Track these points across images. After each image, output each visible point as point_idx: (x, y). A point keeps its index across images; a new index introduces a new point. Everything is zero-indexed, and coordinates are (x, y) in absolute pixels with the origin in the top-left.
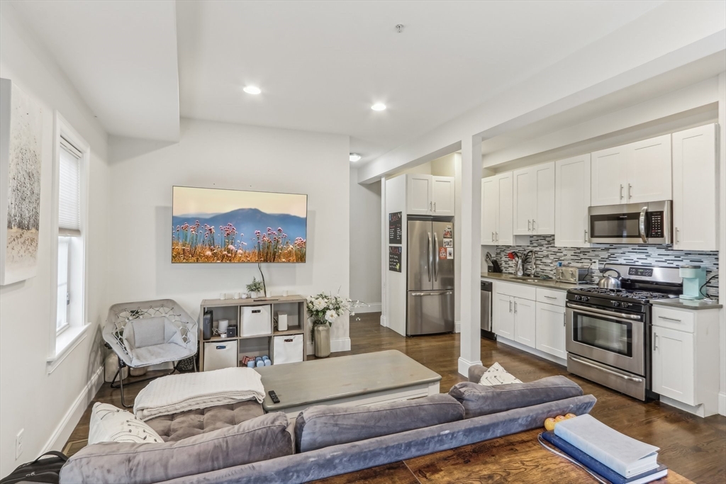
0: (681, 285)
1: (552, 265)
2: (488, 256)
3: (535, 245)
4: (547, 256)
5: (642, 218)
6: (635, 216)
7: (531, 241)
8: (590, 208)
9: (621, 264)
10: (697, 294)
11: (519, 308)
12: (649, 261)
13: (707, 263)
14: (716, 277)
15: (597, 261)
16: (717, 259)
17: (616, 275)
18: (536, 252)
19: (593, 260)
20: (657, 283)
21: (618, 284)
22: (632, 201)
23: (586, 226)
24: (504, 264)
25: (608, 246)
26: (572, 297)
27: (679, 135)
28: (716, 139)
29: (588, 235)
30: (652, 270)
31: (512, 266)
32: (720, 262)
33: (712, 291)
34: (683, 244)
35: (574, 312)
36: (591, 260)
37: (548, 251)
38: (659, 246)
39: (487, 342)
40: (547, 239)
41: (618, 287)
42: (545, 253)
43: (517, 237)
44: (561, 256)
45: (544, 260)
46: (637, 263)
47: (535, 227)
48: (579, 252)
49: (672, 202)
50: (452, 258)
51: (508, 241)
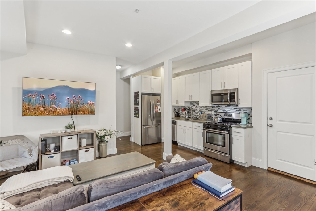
0: (241, 120)
1: (198, 113)
2: (175, 110)
3: (192, 105)
4: (197, 110)
5: (228, 95)
6: (226, 94)
8: (212, 91)
9: (222, 112)
10: (245, 123)
11: (186, 131)
12: (231, 111)
13: (248, 111)
14: (251, 116)
15: (214, 111)
16: (251, 110)
17: (220, 117)
18: (192, 108)
20: (233, 119)
21: (221, 120)
22: (225, 88)
23: (210, 98)
24: (181, 113)
25: (217, 106)
26: (205, 126)
27: (240, 64)
28: (251, 67)
29: (211, 101)
30: (232, 114)
31: (184, 114)
32: (252, 111)
33: (250, 121)
34: (241, 104)
35: (206, 131)
36: (212, 111)
38: (234, 105)
39: (174, 145)
40: (197, 103)
42: (196, 109)
43: (186, 102)
44: (201, 110)
45: (196, 111)
46: (227, 112)
47: (192, 98)
48: (208, 108)
49: (238, 89)
50: (160, 111)
51: (182, 104)
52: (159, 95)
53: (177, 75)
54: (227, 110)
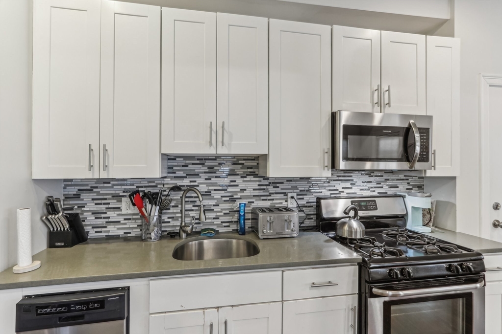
1: (217, 209)
3: (180, 174)
7: (170, 168)
19: (290, 195)
24: (92, 220)
30: (375, 201)
35: (386, 303)
37: (208, 185)
40: (208, 163)
42: (203, 188)
44: (236, 193)
45: (202, 201)
54: (343, 188)
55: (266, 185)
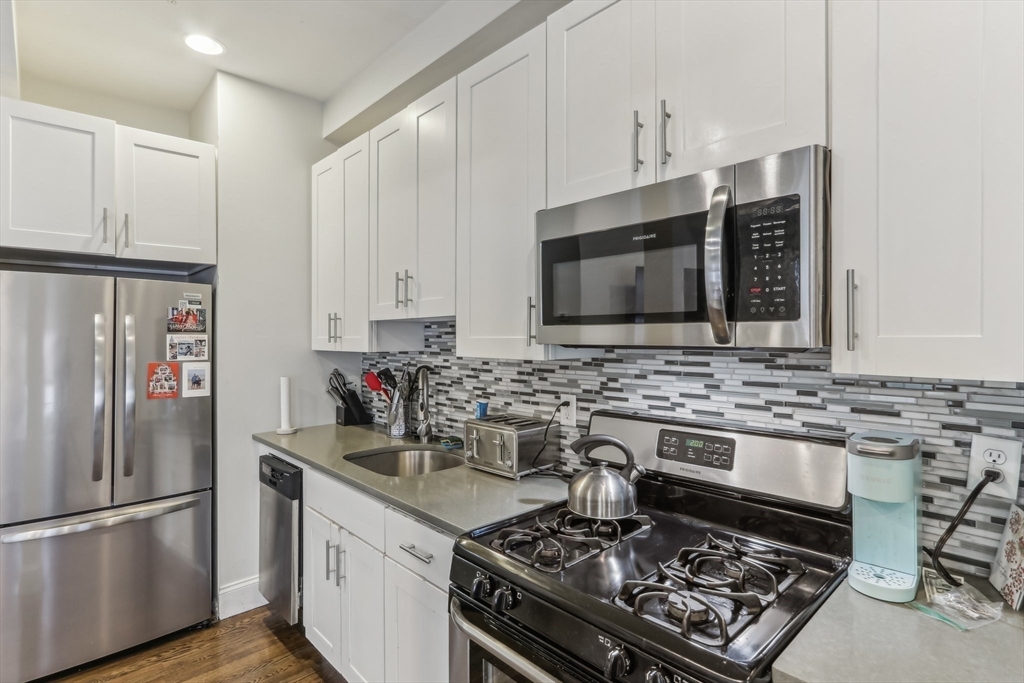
1: (469, 408)
2: (336, 380)
3: (435, 348)
4: (458, 382)
5: (713, 243)
6: (691, 228)
7: (427, 340)
8: (543, 216)
9: (635, 417)
10: (911, 566)
11: (349, 568)
12: (727, 410)
15: (572, 399)
17: (621, 463)
19: (564, 399)
21: (627, 501)
22: (671, 174)
23: (528, 283)
24: (376, 403)
25: (600, 354)
29: (537, 314)
30: (730, 443)
36: (557, 395)
41: (628, 509)
43: (379, 326)
44: (490, 384)
45: (454, 393)
46: (680, 415)
47: (413, 294)
48: (530, 371)
49: (828, 154)
50: (205, 392)
51: (359, 341)
52: (200, 273)
53: (337, 140)
54: (682, 395)
55: (529, 374)
